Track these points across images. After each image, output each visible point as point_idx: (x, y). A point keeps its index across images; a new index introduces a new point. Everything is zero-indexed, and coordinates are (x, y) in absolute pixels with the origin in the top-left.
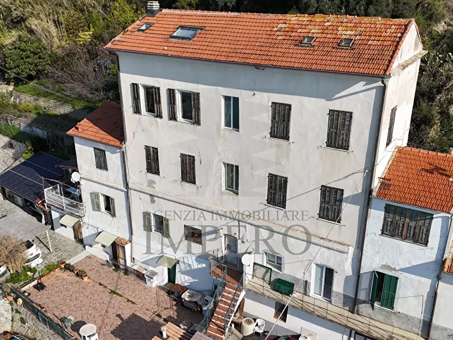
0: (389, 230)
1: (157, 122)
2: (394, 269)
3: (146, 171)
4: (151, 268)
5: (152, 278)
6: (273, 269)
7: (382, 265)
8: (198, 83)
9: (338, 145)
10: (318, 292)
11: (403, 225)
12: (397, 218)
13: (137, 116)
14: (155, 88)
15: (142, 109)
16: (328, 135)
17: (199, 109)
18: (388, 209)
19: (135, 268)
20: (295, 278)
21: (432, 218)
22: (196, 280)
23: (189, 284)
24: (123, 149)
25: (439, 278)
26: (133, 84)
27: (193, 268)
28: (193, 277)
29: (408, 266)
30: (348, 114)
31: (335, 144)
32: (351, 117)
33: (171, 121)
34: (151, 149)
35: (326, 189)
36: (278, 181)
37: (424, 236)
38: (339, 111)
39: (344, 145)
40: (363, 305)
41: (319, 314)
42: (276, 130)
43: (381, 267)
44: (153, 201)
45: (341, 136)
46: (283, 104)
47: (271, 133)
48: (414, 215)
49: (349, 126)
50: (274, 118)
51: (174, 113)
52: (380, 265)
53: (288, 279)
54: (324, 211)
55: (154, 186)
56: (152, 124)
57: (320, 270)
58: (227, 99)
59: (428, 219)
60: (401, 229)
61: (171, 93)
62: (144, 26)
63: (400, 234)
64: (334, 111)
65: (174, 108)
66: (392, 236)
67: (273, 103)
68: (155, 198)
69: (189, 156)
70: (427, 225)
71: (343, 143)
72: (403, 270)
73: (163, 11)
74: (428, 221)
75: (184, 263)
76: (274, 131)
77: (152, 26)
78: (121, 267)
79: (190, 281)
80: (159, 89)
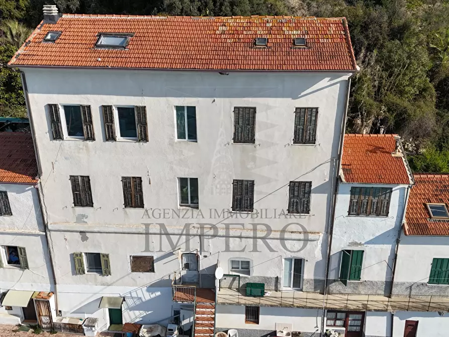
0: (356, 209)
1: (87, 146)
2: (360, 244)
3: (73, 205)
4: (86, 316)
5: (94, 326)
6: (241, 275)
7: (350, 243)
8: (142, 95)
9: (306, 139)
10: (287, 285)
11: (367, 203)
12: (362, 197)
13: (57, 142)
14: (84, 107)
15: (64, 134)
16: (295, 132)
17: (146, 124)
18: (353, 191)
19: (66, 321)
20: (264, 277)
21: (392, 191)
22: (150, 312)
23: (141, 319)
24: (38, 186)
25: (398, 242)
26: (50, 106)
27: (144, 300)
28: (145, 311)
29: (372, 238)
30: (314, 110)
31: (302, 140)
32: (317, 112)
33: (107, 143)
34: (80, 179)
35: (294, 185)
36: (244, 186)
37: (385, 209)
38: (305, 108)
39: (311, 139)
40: (333, 284)
41: (299, 305)
42: (240, 134)
43: (348, 245)
44: (84, 239)
45: (308, 132)
46: (246, 108)
47: (234, 139)
48: (376, 192)
49: (316, 121)
50: (237, 122)
51: (112, 132)
52: (348, 244)
53: (257, 281)
54: (293, 205)
55: (85, 220)
56: (80, 149)
57: (288, 263)
58: (179, 109)
59: (388, 192)
60: (365, 207)
61: (106, 111)
62: (50, 34)
63: (365, 211)
64: (300, 108)
65: (112, 126)
66: (358, 215)
67: (235, 108)
68: (88, 235)
69: (133, 178)
70: (387, 198)
71: (310, 138)
72: (368, 243)
73: (63, 16)
74: (388, 195)
75: (132, 298)
76: (238, 136)
77: (61, 35)
78: (44, 326)
79: (142, 316)
80: (89, 107)
